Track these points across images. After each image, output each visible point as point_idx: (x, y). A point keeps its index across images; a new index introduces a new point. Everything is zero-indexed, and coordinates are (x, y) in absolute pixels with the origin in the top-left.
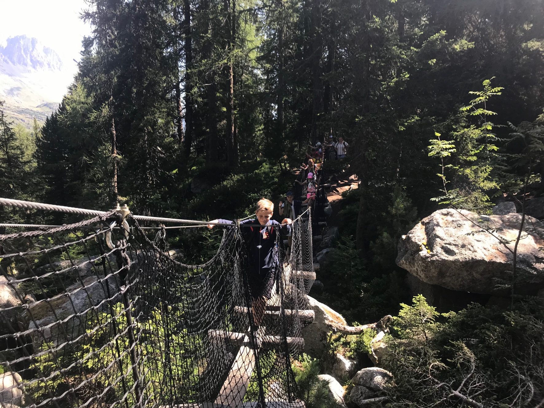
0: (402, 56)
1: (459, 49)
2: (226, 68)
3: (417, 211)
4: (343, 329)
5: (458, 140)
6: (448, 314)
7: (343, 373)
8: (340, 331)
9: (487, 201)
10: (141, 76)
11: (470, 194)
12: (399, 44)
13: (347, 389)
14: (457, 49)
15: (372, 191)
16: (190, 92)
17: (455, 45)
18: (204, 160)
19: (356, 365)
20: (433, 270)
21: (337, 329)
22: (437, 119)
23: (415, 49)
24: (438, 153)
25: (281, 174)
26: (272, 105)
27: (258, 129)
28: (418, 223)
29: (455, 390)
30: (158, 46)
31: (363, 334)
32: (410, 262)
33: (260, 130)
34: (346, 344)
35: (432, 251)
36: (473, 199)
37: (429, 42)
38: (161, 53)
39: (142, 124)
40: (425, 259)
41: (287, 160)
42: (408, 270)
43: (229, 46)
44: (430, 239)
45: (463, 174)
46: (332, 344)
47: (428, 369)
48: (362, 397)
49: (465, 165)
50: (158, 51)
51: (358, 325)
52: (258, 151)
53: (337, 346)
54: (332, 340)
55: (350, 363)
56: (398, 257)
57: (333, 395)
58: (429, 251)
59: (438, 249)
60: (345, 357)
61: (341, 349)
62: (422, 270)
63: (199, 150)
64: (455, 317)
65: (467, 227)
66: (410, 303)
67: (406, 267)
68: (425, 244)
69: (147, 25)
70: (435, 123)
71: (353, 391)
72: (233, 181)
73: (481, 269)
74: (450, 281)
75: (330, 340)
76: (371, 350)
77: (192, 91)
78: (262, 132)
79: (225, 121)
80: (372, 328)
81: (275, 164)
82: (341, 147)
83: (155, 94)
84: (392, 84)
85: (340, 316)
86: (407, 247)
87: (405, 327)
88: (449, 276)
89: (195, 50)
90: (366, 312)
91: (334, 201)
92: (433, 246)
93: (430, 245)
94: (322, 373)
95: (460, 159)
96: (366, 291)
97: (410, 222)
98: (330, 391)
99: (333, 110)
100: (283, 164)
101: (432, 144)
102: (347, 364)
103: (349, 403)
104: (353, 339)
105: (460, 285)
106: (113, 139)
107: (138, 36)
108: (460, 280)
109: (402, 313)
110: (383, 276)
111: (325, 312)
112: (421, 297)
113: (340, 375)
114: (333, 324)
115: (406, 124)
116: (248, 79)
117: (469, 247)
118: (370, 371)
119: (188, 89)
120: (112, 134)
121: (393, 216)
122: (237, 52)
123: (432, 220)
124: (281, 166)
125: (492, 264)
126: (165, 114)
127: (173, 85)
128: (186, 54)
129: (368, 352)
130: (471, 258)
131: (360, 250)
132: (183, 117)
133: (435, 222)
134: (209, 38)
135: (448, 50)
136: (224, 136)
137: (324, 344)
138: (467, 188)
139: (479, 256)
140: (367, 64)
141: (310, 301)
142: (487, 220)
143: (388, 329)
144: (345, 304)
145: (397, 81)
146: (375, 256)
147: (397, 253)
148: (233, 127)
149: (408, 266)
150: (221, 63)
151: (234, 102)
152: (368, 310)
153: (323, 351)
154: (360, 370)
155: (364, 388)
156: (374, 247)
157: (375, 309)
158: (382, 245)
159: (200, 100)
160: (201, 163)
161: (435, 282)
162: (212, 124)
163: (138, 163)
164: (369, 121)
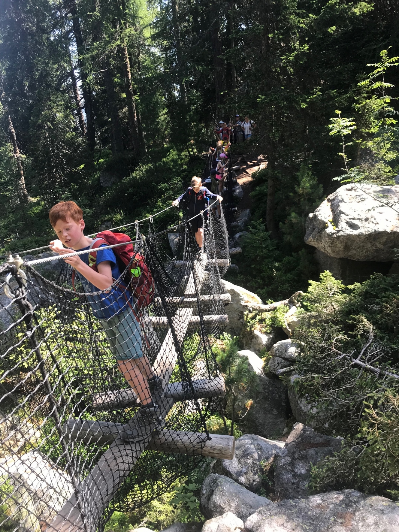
0: (301, 25)
1: (358, 14)
2: (121, 50)
3: (322, 189)
4: (258, 308)
5: (360, 112)
6: (353, 286)
7: (261, 347)
8: (256, 310)
9: (390, 172)
10: (30, 68)
11: (373, 166)
12: (297, 11)
13: (265, 361)
14: (356, 13)
15: (279, 173)
16: (85, 81)
17: (355, 8)
18: (110, 151)
19: (272, 339)
20: (339, 245)
21: (253, 308)
22: (339, 91)
23: (314, 17)
24: (339, 132)
25: (189, 160)
26: (175, 85)
27: (162, 113)
28: (324, 200)
29: (356, 359)
30: (44, 31)
31: (277, 311)
32: (317, 239)
33: (164, 115)
34: (262, 321)
35: (337, 227)
36: (376, 171)
37: (327, 7)
38: (48, 39)
39: (40, 121)
40: (330, 236)
41: (194, 145)
42: (316, 246)
43: (121, 24)
44: (335, 215)
45: (366, 147)
46: (249, 322)
47: (332, 343)
48: (278, 367)
49: (368, 137)
50: (44, 36)
51: (272, 303)
52: (164, 138)
53: (254, 324)
54: (249, 319)
55: (267, 337)
56: (306, 235)
57: (252, 368)
58: (334, 227)
59: (343, 225)
60: (262, 333)
61: (257, 326)
62: (329, 246)
63: (104, 141)
64: (359, 288)
65: (370, 202)
66: (318, 279)
67: (314, 243)
68: (331, 220)
69: (28, 8)
70: (337, 97)
71: (270, 362)
72: (142, 171)
73: (384, 239)
74: (355, 254)
75: (247, 318)
76: (285, 325)
77: (88, 80)
78: (166, 116)
79: (126, 108)
80: (285, 304)
81: (182, 150)
82: (247, 126)
83: (49, 86)
84: (291, 58)
85: (255, 296)
86: (314, 225)
87: (314, 301)
88: (354, 249)
89: (84, 31)
90: (280, 289)
91: (244, 184)
92: (338, 222)
93: (335, 222)
94: (242, 348)
95: (362, 132)
96: (278, 269)
97: (317, 200)
98: (249, 365)
99: (237, 87)
100: (190, 149)
101: (332, 123)
102: (264, 339)
103: (268, 373)
104: (268, 316)
105: (365, 256)
106: (13, 137)
107: (20, 21)
108: (365, 251)
109: (310, 289)
110: (294, 254)
111: (241, 294)
112: (327, 272)
113: (258, 348)
114: (248, 304)
115: (308, 100)
116: (146, 60)
117: (372, 220)
118: (285, 343)
119: (83, 77)
120: (11, 133)
121: (300, 196)
122: (129, 30)
123: (337, 196)
124: (189, 151)
125: (393, 233)
126: (63, 107)
127: (68, 73)
128: (76, 37)
129: (282, 326)
130: (374, 231)
131: (270, 232)
132: (83, 108)
133: (340, 198)
134: (98, 16)
135: (347, 14)
136: (127, 123)
137: (242, 322)
138: (370, 160)
139: (381, 228)
140: (266, 37)
141: (225, 286)
142: (389, 191)
143: (299, 304)
144: (259, 283)
145: (296, 55)
146: (285, 236)
147: (305, 231)
148: (135, 114)
149: (316, 243)
150: (114, 45)
151: (133, 87)
152: (281, 287)
153: (241, 329)
154: (275, 343)
155: (280, 359)
156: (284, 227)
157: (287, 286)
158: (292, 225)
159: (97, 87)
160: (107, 155)
161: (342, 255)
162: (114, 112)
163: (43, 161)
164: (271, 100)
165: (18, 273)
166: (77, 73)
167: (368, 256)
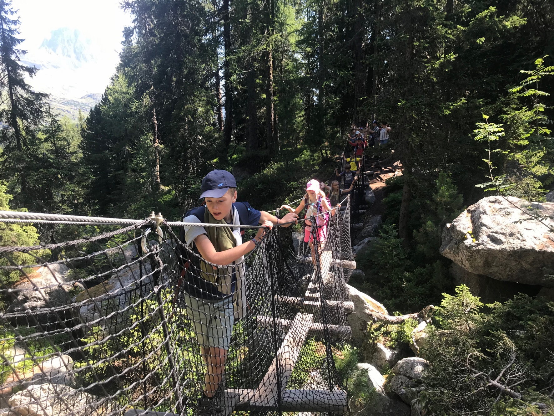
0: (448, 36)
1: (509, 27)
2: (266, 53)
3: (463, 199)
4: (383, 319)
5: (508, 123)
6: (493, 305)
7: (384, 363)
8: (381, 320)
9: (540, 187)
10: (180, 65)
11: (521, 180)
12: (445, 22)
13: (387, 378)
14: (508, 26)
15: (415, 178)
16: (229, 80)
17: (506, 21)
18: (244, 148)
19: (397, 355)
20: (479, 260)
21: (377, 318)
22: (485, 101)
23: (462, 28)
24: (485, 137)
25: (322, 162)
26: (314, 89)
27: (299, 115)
28: (464, 211)
29: (494, 380)
30: (197, 33)
31: (404, 324)
32: (454, 252)
33: (300, 117)
34: (386, 333)
35: (477, 239)
36: (524, 185)
37: (477, 19)
38: (200, 40)
39: (182, 114)
40: (469, 248)
41: (328, 147)
42: (453, 259)
43: (268, 30)
44: (476, 227)
45: (513, 159)
46: (373, 333)
47: (466, 358)
48: (402, 387)
49: (516, 149)
50: (197, 38)
51: (399, 315)
52: (298, 139)
53: (377, 336)
54: (372, 330)
55: (391, 352)
56: (442, 246)
57: (372, 384)
58: (474, 239)
59: (483, 238)
60: (386, 347)
61: (381, 338)
62: (467, 260)
63: (239, 138)
64: (500, 308)
65: (517, 214)
66: (453, 293)
67: (450, 256)
68: (471, 232)
69: (185, 13)
70: (483, 106)
71: (393, 380)
72: (273, 169)
73: (531, 258)
74: (497, 272)
75: (370, 329)
76: (412, 340)
77: (232, 79)
78: (302, 118)
79: (265, 108)
80: (413, 318)
81: (315, 152)
83: (195, 82)
84: (436, 66)
85: (381, 306)
86: (451, 236)
87: (448, 317)
88: (495, 266)
89: (233, 36)
90: (408, 302)
91: (377, 189)
92: (479, 235)
93: (476, 234)
94: (362, 361)
95: (510, 143)
96: (408, 280)
97: (456, 210)
98: (369, 380)
99: (377, 94)
100: (324, 151)
101: (478, 128)
102: (388, 354)
103: (389, 392)
104: (394, 328)
105: (508, 275)
106: (155, 128)
107: (177, 24)
108: (508, 269)
109: (444, 303)
110: (427, 265)
111: (366, 301)
112: (464, 286)
113: (380, 364)
114: (374, 313)
115: (452, 107)
116: (288, 65)
117: (518, 235)
118: (411, 361)
119: (227, 76)
120: (153, 124)
121: (437, 204)
122: (276, 36)
123: (478, 208)
124: (322, 153)
125: (543, 253)
126: (204, 103)
127: (213, 72)
128: (225, 41)
129: (409, 342)
130: (519, 248)
131: (403, 239)
132: (223, 105)
133: (481, 210)
134: (248, 23)
135: (498, 27)
136: (264, 123)
137: (364, 333)
138: (518, 174)
139: (528, 245)
140: (411, 45)
141: (350, 291)
142: (538, 207)
143: (430, 319)
144: (386, 294)
145: (441, 63)
146: (419, 245)
147: (441, 242)
148: (273, 114)
149: (452, 255)
150: (260, 48)
151: (274, 88)
152: (410, 300)
153: (363, 341)
154: (400, 359)
155: (404, 379)
156: (417, 235)
157: (417, 299)
158: (426, 233)
159: (239, 87)
160: (241, 152)
161: (481, 272)
162: (252, 111)
163: (180, 152)
164: (412, 105)
165: (157, 230)
166: (221, 73)
167: (512, 276)
